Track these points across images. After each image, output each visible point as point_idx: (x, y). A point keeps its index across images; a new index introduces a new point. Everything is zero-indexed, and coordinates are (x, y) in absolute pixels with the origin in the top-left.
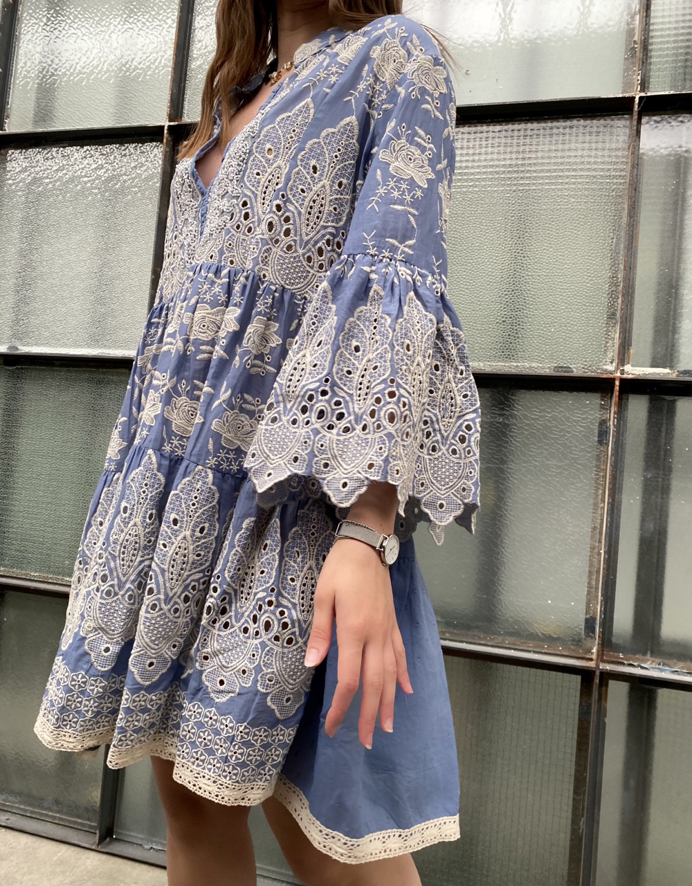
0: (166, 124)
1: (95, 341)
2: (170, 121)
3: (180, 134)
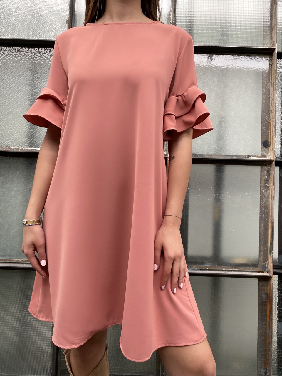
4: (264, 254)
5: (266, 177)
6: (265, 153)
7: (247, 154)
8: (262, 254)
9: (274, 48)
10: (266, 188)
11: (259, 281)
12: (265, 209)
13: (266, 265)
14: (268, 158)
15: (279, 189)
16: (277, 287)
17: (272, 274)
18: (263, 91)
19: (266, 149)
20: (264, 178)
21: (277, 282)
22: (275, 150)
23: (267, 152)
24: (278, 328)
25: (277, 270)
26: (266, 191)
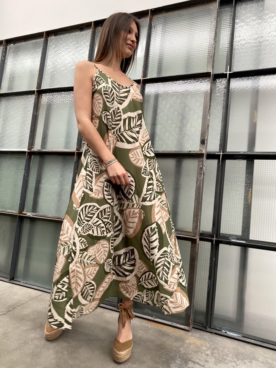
0: (36, 90)
1: (18, 148)
3: (40, 92)
4: (196, 223)
5: (201, 166)
6: (202, 149)
7: (189, 150)
8: (194, 223)
9: (210, 72)
10: (200, 174)
11: (192, 243)
12: (198, 190)
13: (197, 232)
14: (204, 152)
15: (216, 177)
16: (210, 252)
17: (197, 238)
18: (204, 103)
19: (203, 146)
20: (200, 167)
21: (210, 247)
22: (206, 146)
23: (204, 148)
24: (208, 284)
25: (209, 238)
26: (200, 177)
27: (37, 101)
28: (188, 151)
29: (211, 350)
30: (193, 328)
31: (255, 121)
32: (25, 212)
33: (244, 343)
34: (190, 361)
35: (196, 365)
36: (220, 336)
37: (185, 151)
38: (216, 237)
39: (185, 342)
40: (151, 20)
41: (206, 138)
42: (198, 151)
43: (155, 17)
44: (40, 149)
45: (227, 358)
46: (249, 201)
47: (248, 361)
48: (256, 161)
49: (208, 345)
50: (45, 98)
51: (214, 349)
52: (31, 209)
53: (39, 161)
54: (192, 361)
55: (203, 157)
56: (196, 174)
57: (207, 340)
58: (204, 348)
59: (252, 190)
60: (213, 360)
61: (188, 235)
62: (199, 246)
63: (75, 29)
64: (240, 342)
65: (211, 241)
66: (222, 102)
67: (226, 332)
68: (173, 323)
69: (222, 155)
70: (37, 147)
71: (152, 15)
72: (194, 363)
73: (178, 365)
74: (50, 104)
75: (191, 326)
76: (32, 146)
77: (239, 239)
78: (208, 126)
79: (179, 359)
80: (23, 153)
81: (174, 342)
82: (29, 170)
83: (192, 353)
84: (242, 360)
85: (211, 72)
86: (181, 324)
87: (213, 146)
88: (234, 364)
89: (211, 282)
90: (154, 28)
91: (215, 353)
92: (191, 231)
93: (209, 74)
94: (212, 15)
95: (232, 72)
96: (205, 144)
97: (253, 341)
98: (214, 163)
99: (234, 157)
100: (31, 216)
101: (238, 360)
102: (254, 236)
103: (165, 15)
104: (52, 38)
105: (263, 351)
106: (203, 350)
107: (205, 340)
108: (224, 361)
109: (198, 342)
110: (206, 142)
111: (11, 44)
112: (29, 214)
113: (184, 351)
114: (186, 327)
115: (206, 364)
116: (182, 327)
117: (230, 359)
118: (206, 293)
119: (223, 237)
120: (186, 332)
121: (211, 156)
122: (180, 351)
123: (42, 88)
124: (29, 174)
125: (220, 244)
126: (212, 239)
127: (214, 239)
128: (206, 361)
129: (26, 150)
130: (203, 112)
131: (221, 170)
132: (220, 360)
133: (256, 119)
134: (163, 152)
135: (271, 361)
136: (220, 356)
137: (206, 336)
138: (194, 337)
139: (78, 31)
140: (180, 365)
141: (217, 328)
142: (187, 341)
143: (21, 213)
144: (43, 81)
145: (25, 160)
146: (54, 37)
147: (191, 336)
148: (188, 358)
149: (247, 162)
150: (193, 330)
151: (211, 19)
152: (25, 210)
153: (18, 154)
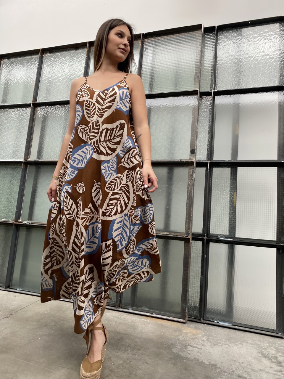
0: (32, 103)
1: (13, 158)
2: (33, 102)
3: (36, 105)
4: (188, 224)
5: (192, 173)
10: (191, 180)
11: (185, 243)
12: (190, 194)
13: (189, 232)
14: (193, 161)
15: (205, 182)
16: (201, 250)
17: (190, 237)
18: (192, 118)
19: (193, 155)
20: (190, 174)
21: (201, 246)
22: (196, 155)
23: (193, 157)
24: (201, 280)
25: (200, 237)
26: (191, 182)
27: (32, 114)
28: (179, 160)
29: (206, 336)
30: (188, 320)
31: (237, 133)
32: (21, 221)
33: (235, 331)
34: (189, 346)
35: (195, 348)
36: (213, 326)
37: (176, 160)
38: (207, 236)
39: (183, 332)
40: (143, 43)
41: (195, 148)
42: (189, 160)
43: (146, 41)
44: (36, 159)
45: (220, 342)
46: (234, 204)
47: (239, 343)
48: (239, 168)
49: (203, 333)
50: (40, 111)
51: (208, 336)
52: (27, 217)
53: (36, 171)
54: (191, 346)
55: (194, 165)
56: (187, 180)
57: (201, 329)
58: (200, 336)
59: (236, 193)
60: (209, 344)
61: (182, 235)
62: (192, 245)
63: (70, 48)
64: (231, 330)
65: (202, 240)
66: (208, 117)
67: (218, 323)
68: (170, 317)
69: (210, 163)
70: (33, 157)
71: (144, 39)
72: (193, 347)
73: (178, 349)
74: (46, 116)
75: (187, 319)
76: (28, 156)
77: (227, 237)
78: (197, 137)
79: (179, 345)
80: (20, 163)
81: (172, 332)
82: (25, 180)
83: (190, 339)
84: (234, 343)
85: (198, 91)
86: (177, 318)
87: (202, 156)
88: (227, 346)
89: (203, 277)
90: (146, 50)
91: (210, 339)
92: (184, 232)
93: (196, 92)
94: (197, 41)
95: (217, 91)
96: (194, 153)
97: (242, 328)
98: (203, 170)
99: (220, 165)
100: (28, 223)
101: (231, 343)
102: (239, 234)
103: (155, 39)
104: (47, 56)
105: (251, 335)
106: (200, 337)
107: (200, 329)
108: (219, 344)
109: (194, 331)
110: (195, 152)
111: (5, 59)
112: (25, 222)
113: (183, 338)
114: (182, 320)
115: (203, 347)
116: (179, 320)
117: (223, 342)
118: (199, 288)
119: (213, 236)
120: (182, 324)
121: (200, 164)
122: (179, 339)
123: (38, 102)
124: (25, 183)
125: (210, 243)
126: (203, 238)
127: (205, 238)
128: (203, 345)
129: (22, 160)
130: (192, 125)
131: (209, 176)
132: (215, 344)
133: (238, 132)
134: (156, 161)
135: (258, 343)
136: (214, 341)
137: (200, 326)
138: (190, 327)
139: (72, 50)
140: (181, 349)
141: (210, 320)
142: (184, 331)
143: (17, 222)
144: (38, 95)
145: (22, 170)
146: (50, 54)
147: (188, 327)
148: (187, 344)
149: (231, 170)
150: (188, 322)
151: (197, 45)
152: (21, 219)
153: (13, 164)
